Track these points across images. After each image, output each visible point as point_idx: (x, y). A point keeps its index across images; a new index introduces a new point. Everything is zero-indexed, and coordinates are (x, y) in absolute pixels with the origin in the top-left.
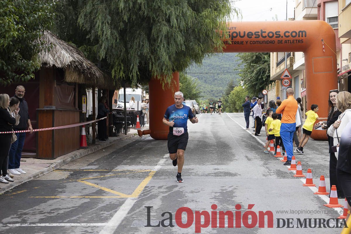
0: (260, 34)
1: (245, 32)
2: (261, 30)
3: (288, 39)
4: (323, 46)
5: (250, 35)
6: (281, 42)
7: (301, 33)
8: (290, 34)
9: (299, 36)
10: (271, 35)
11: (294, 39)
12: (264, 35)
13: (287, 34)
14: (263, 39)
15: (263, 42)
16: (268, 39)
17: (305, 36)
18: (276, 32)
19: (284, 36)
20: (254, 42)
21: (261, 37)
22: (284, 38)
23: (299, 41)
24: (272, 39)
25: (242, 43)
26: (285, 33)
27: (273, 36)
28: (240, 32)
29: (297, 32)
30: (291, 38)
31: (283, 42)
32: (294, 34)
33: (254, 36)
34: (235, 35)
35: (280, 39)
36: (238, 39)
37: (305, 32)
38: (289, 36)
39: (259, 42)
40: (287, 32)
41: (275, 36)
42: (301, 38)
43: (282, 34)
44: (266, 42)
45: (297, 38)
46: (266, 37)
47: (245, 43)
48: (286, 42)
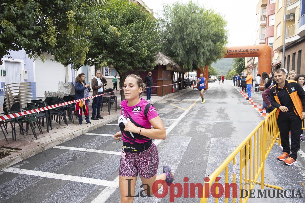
0: (240, 51)
1: (234, 50)
2: (241, 49)
3: (251, 52)
4: (266, 55)
5: (236, 51)
6: (248, 53)
7: (257, 50)
8: (252, 50)
9: (256, 51)
10: (244, 51)
11: (254, 52)
12: (241, 51)
13: (251, 50)
14: (241, 53)
15: (241, 54)
16: (243, 52)
17: (259, 51)
18: (247, 50)
19: (250, 51)
20: (238, 54)
21: (240, 52)
22: (250, 52)
23: (256, 53)
24: (245, 52)
25: (233, 54)
26: (250, 50)
27: (245, 51)
28: (232, 50)
29: (255, 49)
30: (253, 52)
31: (249, 53)
32: (254, 50)
33: (238, 51)
34: (230, 51)
35: (248, 52)
36: (231, 53)
37: (259, 49)
38: (252, 51)
39: (239, 54)
40: (251, 49)
41: (246, 51)
42: (257, 52)
43: (249, 50)
44: (242, 54)
45: (255, 52)
46: (242, 52)
47: (234, 54)
48: (250, 53)
